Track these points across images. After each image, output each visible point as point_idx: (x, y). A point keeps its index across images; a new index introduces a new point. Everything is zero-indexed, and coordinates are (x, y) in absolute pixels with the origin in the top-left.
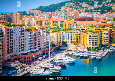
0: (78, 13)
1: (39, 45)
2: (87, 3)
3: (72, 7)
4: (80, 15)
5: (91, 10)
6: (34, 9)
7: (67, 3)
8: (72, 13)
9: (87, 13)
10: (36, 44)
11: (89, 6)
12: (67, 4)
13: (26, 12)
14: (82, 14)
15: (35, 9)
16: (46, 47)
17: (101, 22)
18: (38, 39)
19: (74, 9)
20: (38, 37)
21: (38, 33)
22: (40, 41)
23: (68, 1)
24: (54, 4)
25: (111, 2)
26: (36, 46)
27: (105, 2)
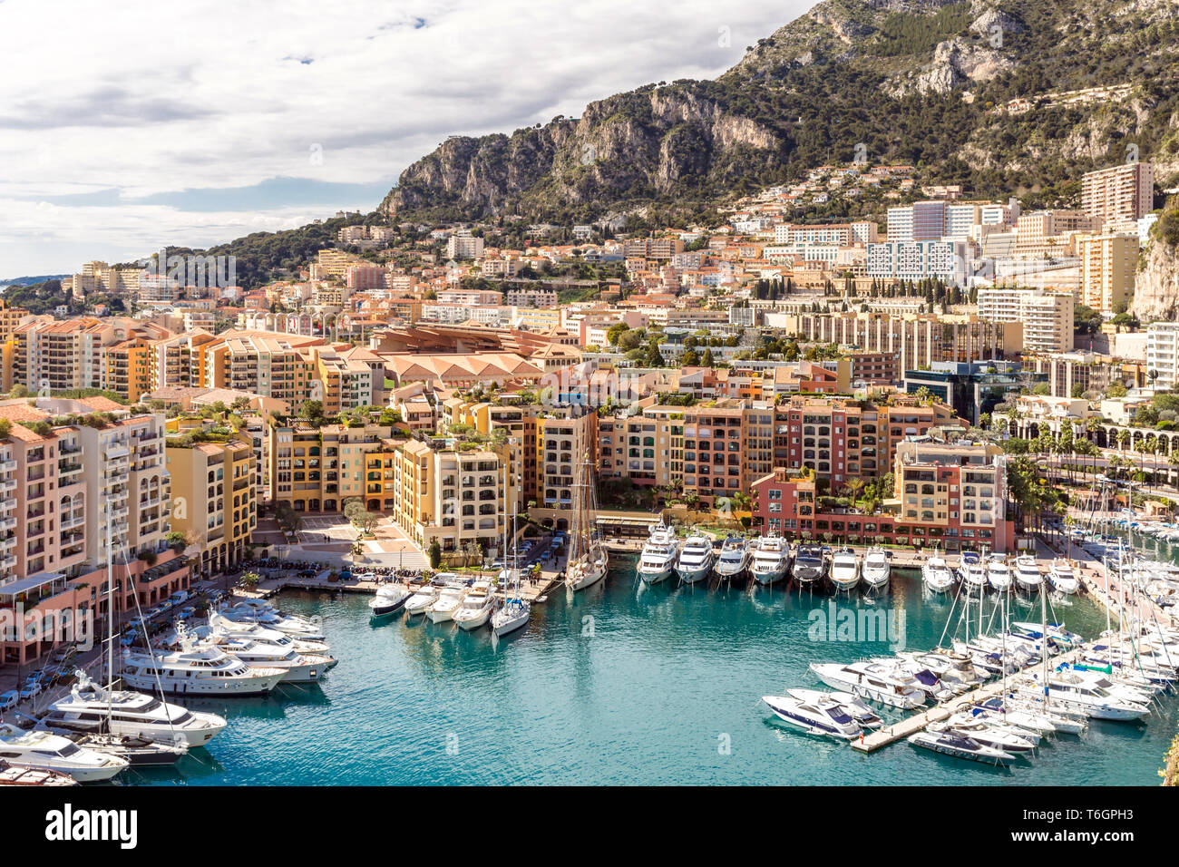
0: (419, 297)
1: (73, 543)
2: (479, 234)
3: (382, 255)
4: (427, 310)
5: (501, 275)
6: (124, 262)
7: (352, 227)
8: (379, 294)
9: (472, 297)
10: (47, 535)
11: (489, 251)
12: (348, 232)
13: (65, 288)
14: (445, 304)
15: (128, 266)
16: (133, 551)
17: (548, 363)
18: (65, 500)
19: (390, 266)
20: (63, 483)
21: (58, 456)
22: (79, 513)
23: (358, 215)
24: (263, 235)
25: (622, 230)
26: (46, 554)
27: (587, 228)
